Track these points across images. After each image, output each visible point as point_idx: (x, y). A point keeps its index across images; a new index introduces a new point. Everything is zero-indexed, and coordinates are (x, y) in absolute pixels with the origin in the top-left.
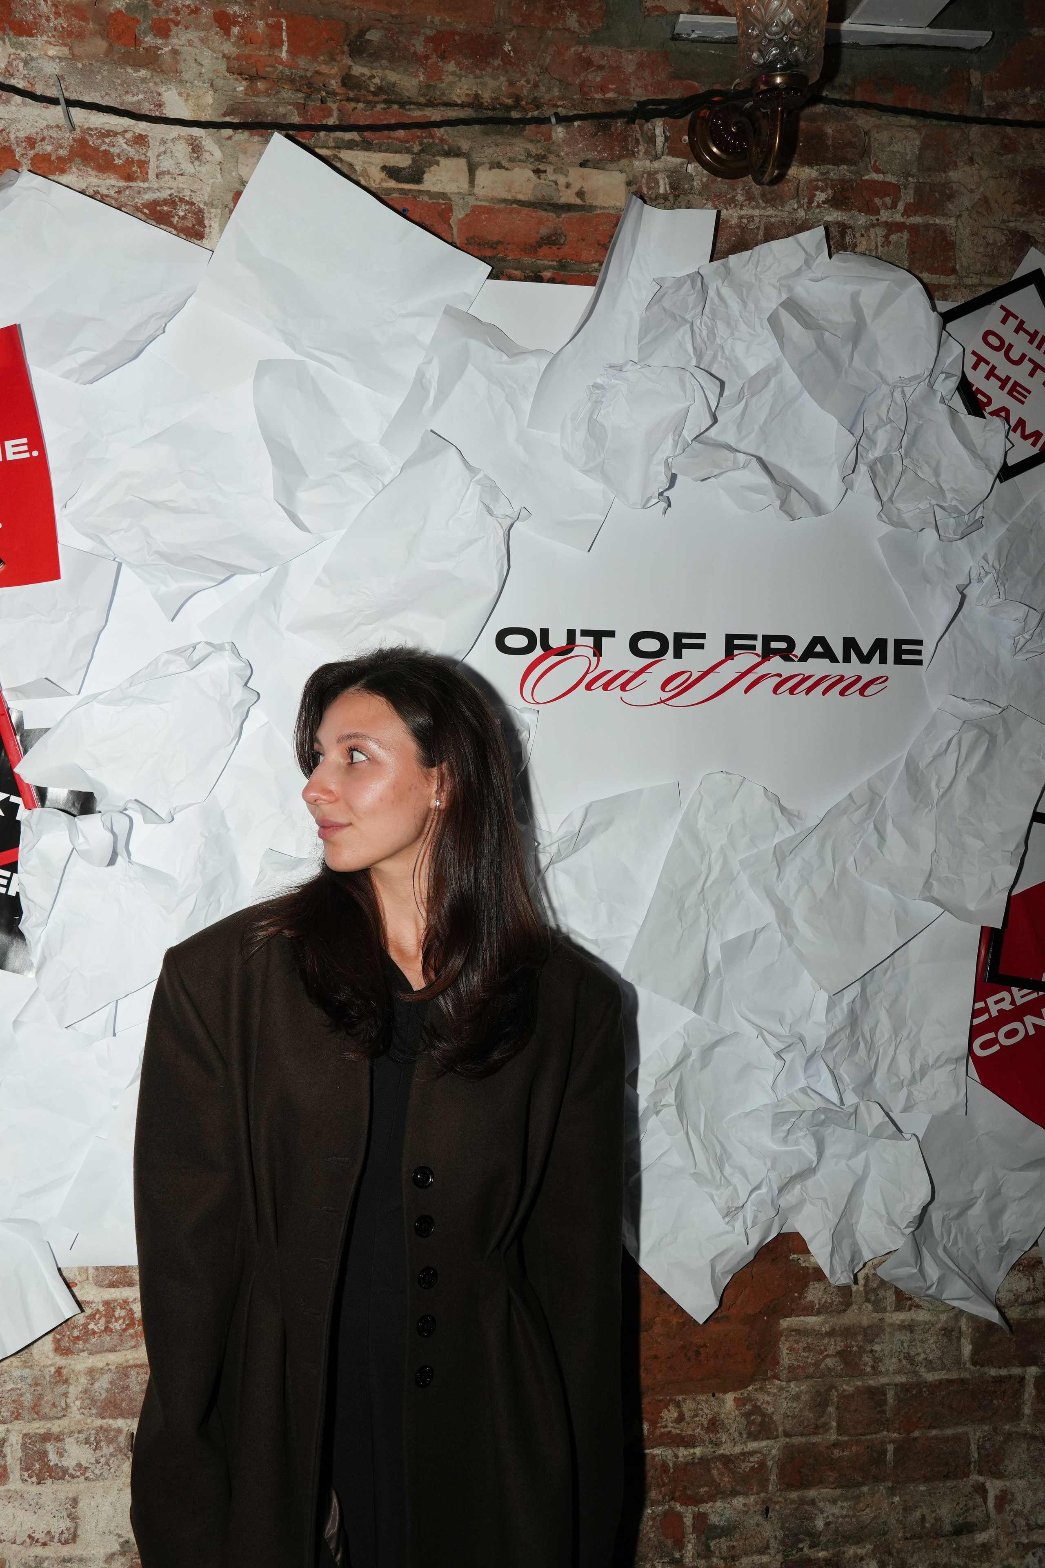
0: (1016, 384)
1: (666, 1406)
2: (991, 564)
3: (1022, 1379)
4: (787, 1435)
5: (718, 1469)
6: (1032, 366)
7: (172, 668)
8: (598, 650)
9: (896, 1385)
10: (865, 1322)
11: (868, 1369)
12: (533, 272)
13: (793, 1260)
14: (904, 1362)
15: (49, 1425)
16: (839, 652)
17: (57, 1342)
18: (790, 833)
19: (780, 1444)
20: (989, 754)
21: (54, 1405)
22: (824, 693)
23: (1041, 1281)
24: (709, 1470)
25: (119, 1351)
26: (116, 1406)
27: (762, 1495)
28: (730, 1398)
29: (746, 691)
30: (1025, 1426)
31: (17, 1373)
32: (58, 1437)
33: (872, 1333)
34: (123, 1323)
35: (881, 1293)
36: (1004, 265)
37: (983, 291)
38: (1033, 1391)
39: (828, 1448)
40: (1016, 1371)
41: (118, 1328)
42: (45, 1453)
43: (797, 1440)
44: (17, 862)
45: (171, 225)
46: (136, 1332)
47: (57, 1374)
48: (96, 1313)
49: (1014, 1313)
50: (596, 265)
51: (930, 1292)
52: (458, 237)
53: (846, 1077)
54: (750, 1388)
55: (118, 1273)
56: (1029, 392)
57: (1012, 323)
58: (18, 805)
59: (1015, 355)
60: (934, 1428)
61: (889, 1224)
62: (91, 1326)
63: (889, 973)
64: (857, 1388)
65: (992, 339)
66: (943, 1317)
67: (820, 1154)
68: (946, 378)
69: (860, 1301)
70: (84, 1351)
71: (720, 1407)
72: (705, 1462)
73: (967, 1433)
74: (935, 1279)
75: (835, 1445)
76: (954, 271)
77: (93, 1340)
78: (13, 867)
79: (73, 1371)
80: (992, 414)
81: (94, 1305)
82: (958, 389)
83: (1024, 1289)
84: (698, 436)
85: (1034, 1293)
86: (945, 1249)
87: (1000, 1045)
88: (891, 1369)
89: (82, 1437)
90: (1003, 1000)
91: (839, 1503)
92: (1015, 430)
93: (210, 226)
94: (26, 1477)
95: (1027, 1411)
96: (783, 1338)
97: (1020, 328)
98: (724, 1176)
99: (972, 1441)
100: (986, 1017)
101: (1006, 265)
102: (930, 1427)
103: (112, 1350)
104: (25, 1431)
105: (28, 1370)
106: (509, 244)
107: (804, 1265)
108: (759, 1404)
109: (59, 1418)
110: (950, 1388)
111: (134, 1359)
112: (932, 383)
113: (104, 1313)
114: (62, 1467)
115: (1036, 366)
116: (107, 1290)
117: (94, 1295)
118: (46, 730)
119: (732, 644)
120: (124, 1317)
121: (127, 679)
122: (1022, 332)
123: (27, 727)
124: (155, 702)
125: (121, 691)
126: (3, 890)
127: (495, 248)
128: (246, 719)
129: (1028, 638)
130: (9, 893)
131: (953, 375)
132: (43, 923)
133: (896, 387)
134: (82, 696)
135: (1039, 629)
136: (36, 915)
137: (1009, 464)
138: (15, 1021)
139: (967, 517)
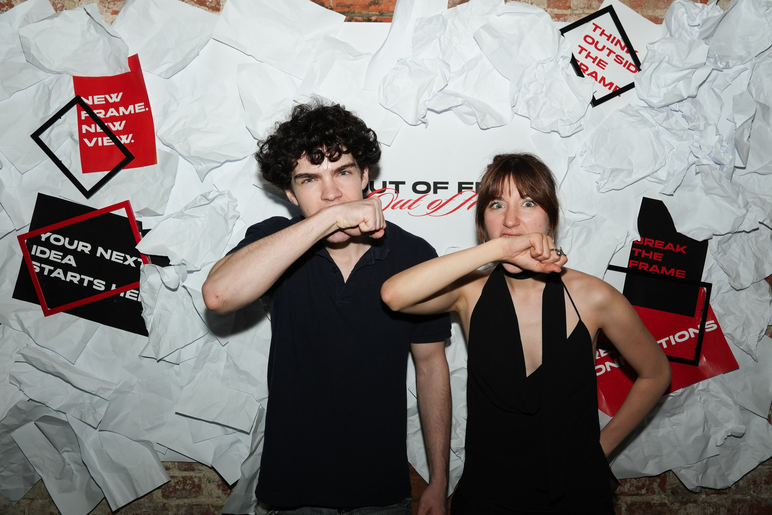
0: (600, 60)
2: (588, 147)
6: (608, 51)
7: (203, 202)
8: (397, 190)
12: (367, 17)
17: (163, 492)
20: (588, 238)
25: (189, 498)
29: (468, 208)
31: (147, 505)
34: (191, 486)
36: (595, 4)
37: (584, 16)
41: (188, 488)
44: (140, 287)
45: (206, 6)
46: (196, 491)
47: (163, 506)
48: (179, 482)
52: (333, 3)
55: (187, 465)
56: (607, 64)
57: (599, 31)
58: (141, 263)
59: (600, 46)
62: (177, 487)
65: (588, 39)
68: (564, 59)
70: (174, 497)
76: (569, 7)
77: (178, 493)
78: (138, 289)
79: (170, 505)
80: (588, 75)
81: (178, 478)
82: (571, 62)
84: (440, 90)
92: (600, 82)
93: (223, 5)
97: (602, 33)
98: (456, 434)
101: (596, 3)
103: (186, 498)
105: (151, 503)
106: (356, 5)
111: (196, 502)
112: (558, 61)
113: (182, 481)
115: (611, 51)
116: (183, 472)
117: (178, 474)
118: (150, 230)
119: (461, 187)
120: (191, 484)
121: (184, 207)
122: (603, 35)
123: (143, 228)
124: (198, 217)
125: (182, 213)
126: (136, 299)
127: (349, 8)
128: (235, 224)
129: (606, 182)
130: (138, 301)
131: (567, 57)
132: (151, 314)
133: (538, 64)
134: (165, 215)
135: (611, 178)
136: (148, 310)
137: (596, 99)
138: (139, 356)
139: (576, 125)
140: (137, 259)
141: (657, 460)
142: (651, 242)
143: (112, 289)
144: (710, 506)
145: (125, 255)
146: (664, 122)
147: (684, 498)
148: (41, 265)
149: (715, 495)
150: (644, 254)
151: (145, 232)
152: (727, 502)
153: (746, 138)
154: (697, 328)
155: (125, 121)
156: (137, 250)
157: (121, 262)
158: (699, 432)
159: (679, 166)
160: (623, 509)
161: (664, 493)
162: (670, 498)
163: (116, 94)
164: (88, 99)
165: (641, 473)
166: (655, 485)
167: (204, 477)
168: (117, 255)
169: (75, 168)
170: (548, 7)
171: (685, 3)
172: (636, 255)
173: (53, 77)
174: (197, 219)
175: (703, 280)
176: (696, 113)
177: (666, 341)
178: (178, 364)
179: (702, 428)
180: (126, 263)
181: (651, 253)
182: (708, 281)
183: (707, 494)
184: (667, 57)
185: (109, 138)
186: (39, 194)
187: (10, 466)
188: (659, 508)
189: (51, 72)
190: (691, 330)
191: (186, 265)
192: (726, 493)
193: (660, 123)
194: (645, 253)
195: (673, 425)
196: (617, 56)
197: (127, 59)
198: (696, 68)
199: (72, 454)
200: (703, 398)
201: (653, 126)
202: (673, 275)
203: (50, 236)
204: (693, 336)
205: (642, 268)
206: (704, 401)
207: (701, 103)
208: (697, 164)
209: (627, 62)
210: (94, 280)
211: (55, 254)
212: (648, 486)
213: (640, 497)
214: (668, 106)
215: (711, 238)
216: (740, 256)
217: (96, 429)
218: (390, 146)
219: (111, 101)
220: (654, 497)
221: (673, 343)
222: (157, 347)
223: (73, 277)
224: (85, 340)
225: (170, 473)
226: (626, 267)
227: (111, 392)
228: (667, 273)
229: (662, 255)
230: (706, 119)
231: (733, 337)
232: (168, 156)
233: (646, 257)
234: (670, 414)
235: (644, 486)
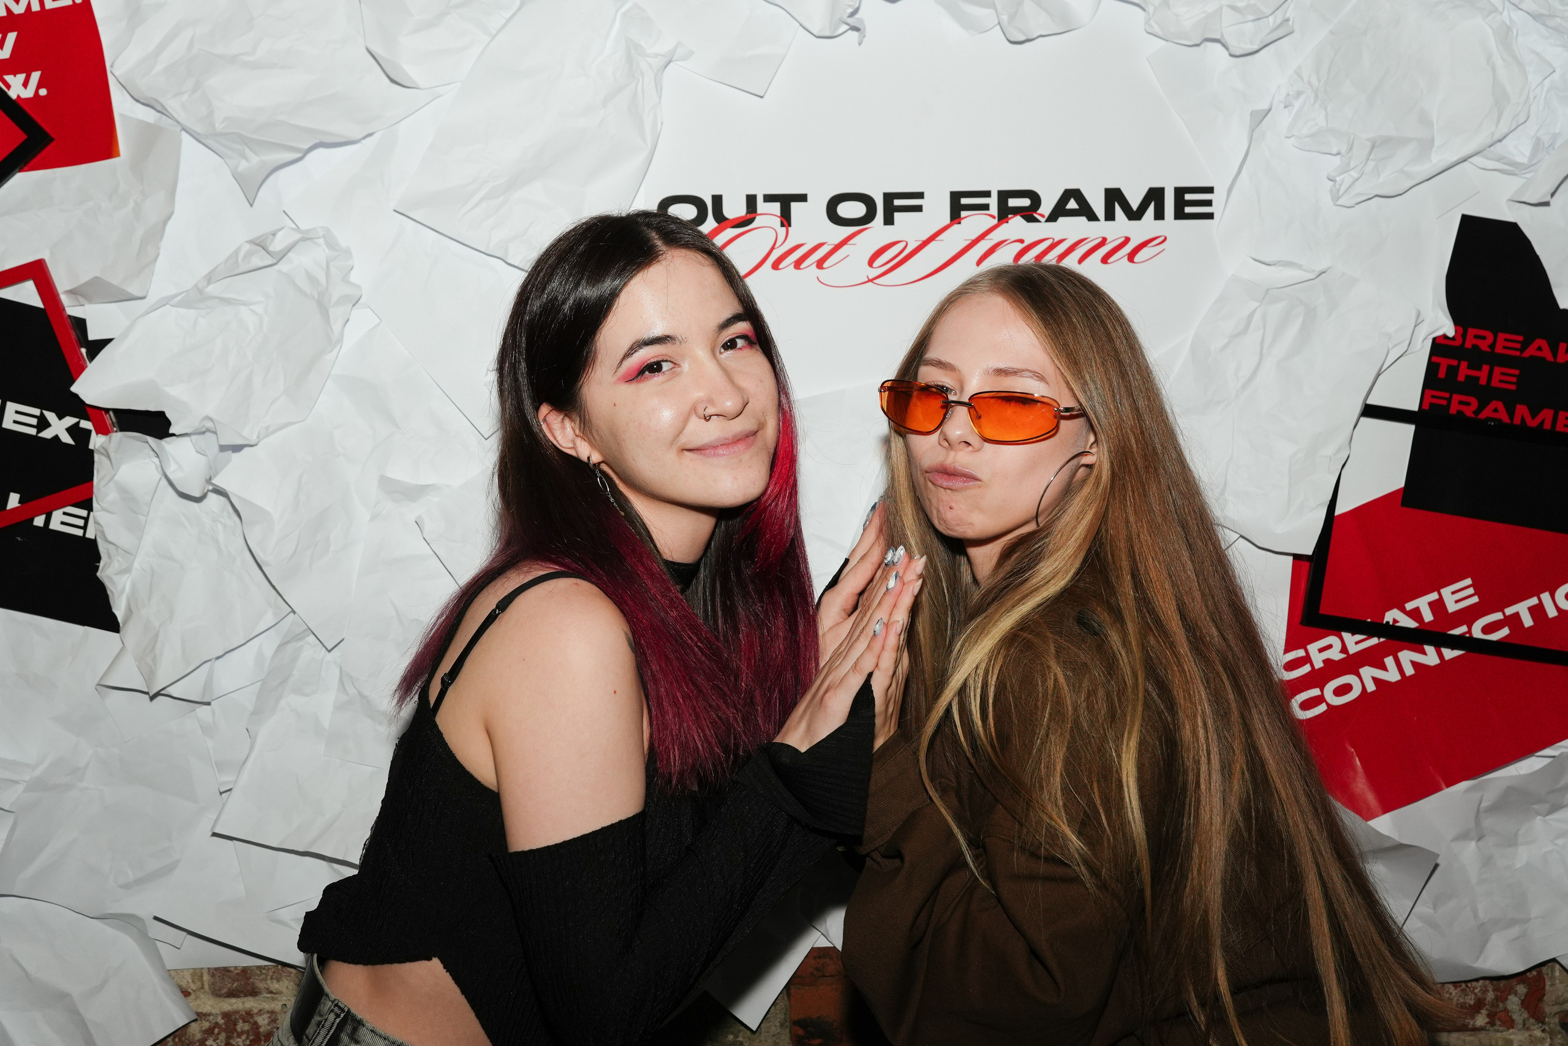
2: (1306, 80)
7: (256, 262)
8: (786, 218)
16: (1099, 208)
20: (1306, 331)
22: (1081, 260)
34: (247, 1038)
44: (92, 498)
48: (215, 1027)
55: (238, 980)
58: (90, 431)
81: (211, 1018)
87: (1328, 704)
90: (1330, 647)
100: (1307, 668)
113: (224, 1026)
116: (227, 1000)
117: (211, 1006)
118: (108, 341)
119: (958, 205)
120: (247, 1032)
121: (205, 276)
123: (92, 336)
124: (244, 304)
125: (200, 292)
126: (80, 532)
128: (348, 320)
129: (1355, 175)
130: (87, 536)
132: (127, 570)
134: (152, 298)
135: (1371, 164)
136: (118, 561)
138: (98, 685)
139: (1271, 19)
140: (78, 423)
141: (1514, 931)
142: (1484, 338)
143: (9, 507)
145: (42, 413)
150: (1464, 371)
151: (97, 347)
155: (16, 34)
156: (76, 396)
157: (33, 431)
161: (1540, 1024)
165: (1470, 967)
166: (1513, 1003)
167: (285, 1010)
168: (17, 412)
172: (1442, 374)
174: (243, 308)
177: (1531, 609)
178: (209, 704)
180: (47, 434)
181: (1486, 368)
191: (215, 433)
194: (1469, 367)
195: (1558, 837)
202: (1547, 426)
205: (1458, 412)
212: (1492, 1006)
213: (1471, 1035)
218: (762, 97)
220: (1512, 1037)
221: (1552, 613)
222: (148, 663)
225: (190, 1003)
226: (1415, 407)
227: (20, 789)
228: (1532, 423)
229: (1517, 372)
232: (149, 135)
233: (1472, 381)
234: (1546, 806)
235: (1479, 1005)
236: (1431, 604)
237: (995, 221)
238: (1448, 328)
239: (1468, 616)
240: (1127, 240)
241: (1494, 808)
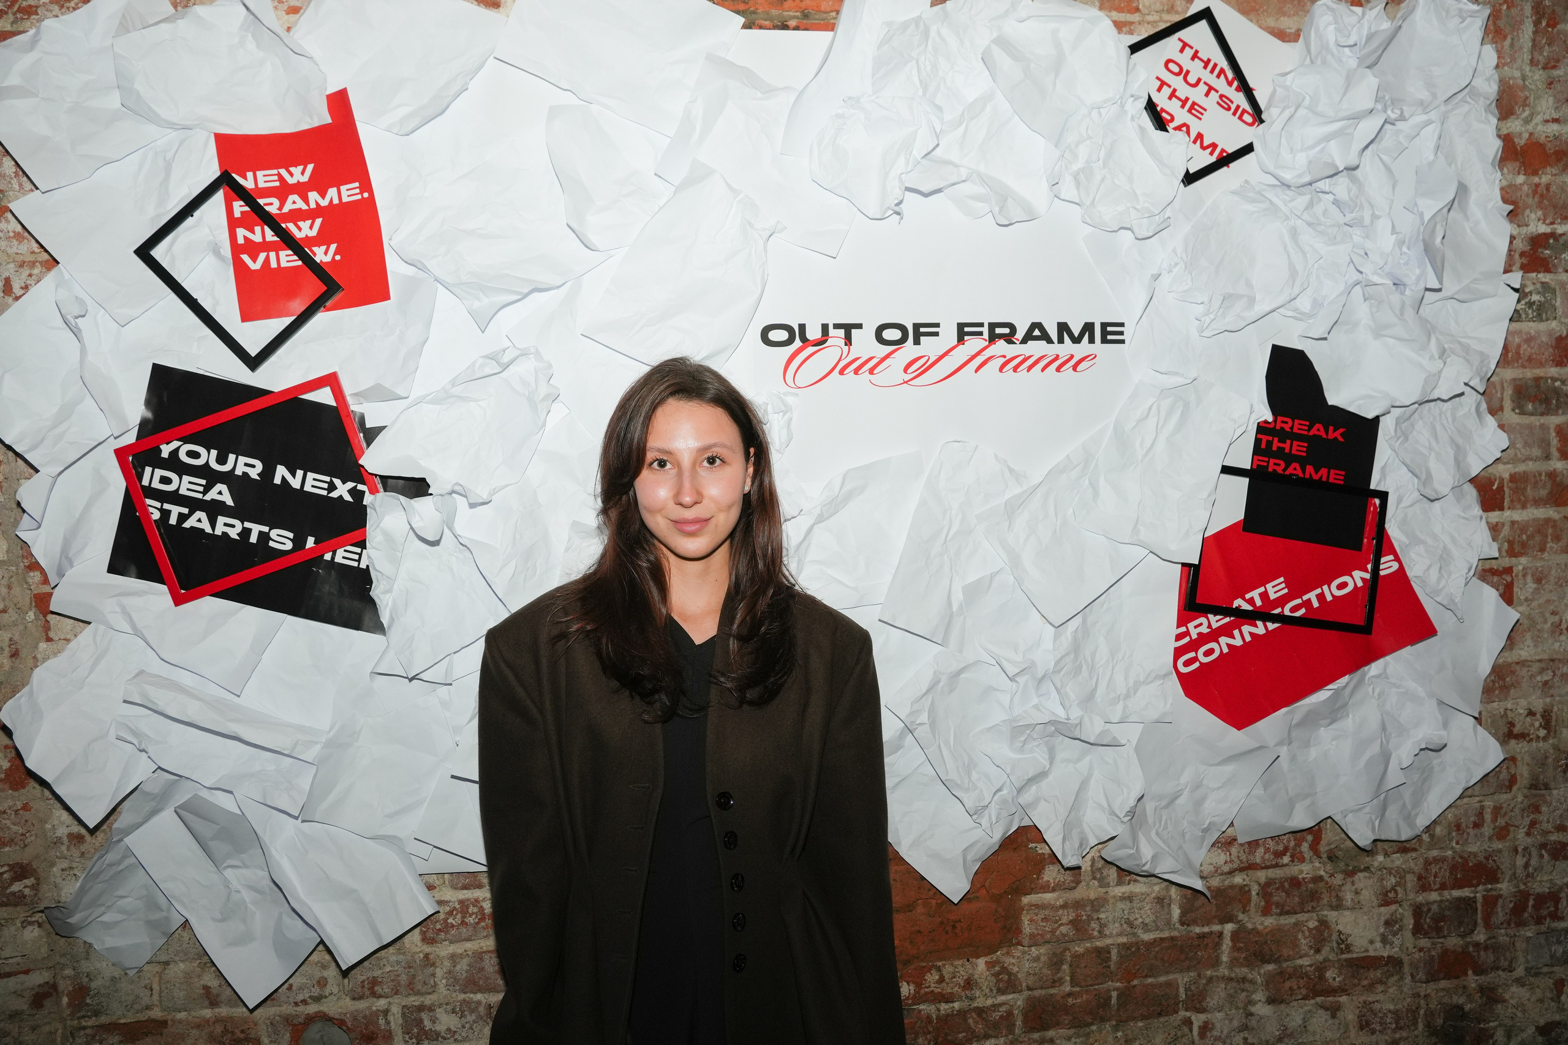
0: (1194, 103)
1: (929, 970)
2: (1179, 256)
3: (1220, 935)
4: (1029, 989)
5: (974, 1019)
6: (1206, 88)
7: (488, 371)
8: (848, 340)
9: (1118, 945)
10: (1092, 896)
11: (1096, 933)
12: (780, 22)
13: (1031, 848)
14: (1125, 926)
15: (422, 999)
16: (1054, 335)
17: (423, 933)
18: (1018, 490)
19: (1023, 996)
20: (1183, 418)
21: (425, 983)
22: (1043, 370)
23: (1236, 854)
24: (965, 1020)
25: (474, 940)
26: (475, 983)
27: (1010, 1037)
28: (981, 963)
29: (976, 371)
30: (1223, 971)
31: (393, 958)
32: (430, 1007)
33: (1097, 904)
34: (477, 918)
35: (1105, 872)
36: (1179, 4)
37: (1162, 26)
38: (1230, 944)
39: (1063, 997)
40: (1216, 928)
41: (472, 922)
42: (421, 1021)
43: (1037, 993)
44: (365, 540)
46: (487, 925)
47: (425, 959)
48: (454, 910)
49: (1215, 882)
50: (834, 14)
51: (1145, 868)
53: (1072, 695)
54: (999, 953)
55: (469, 878)
56: (1205, 110)
57: (1189, 52)
58: (365, 492)
59: (1192, 79)
60: (1150, 977)
61: (1110, 814)
62: (450, 921)
63: (1105, 606)
64: (1087, 950)
65: (1171, 66)
66: (1157, 888)
67: (1052, 760)
68: (1135, 100)
69: (1088, 879)
70: (446, 940)
71: (974, 969)
72: (962, 1013)
73: (1176, 979)
74: (1149, 857)
75: (1069, 995)
76: (1137, 10)
77: (453, 932)
78: (362, 545)
79: (438, 956)
80: (1175, 129)
81: (452, 904)
82: (1145, 108)
83: (1223, 863)
84: (926, 155)
85: (1230, 865)
86: (1157, 833)
87: (1200, 663)
88: (1114, 932)
89: (449, 1008)
90: (1201, 624)
91: (1073, 1040)
92: (1195, 142)
94: (407, 1039)
95: (1225, 958)
96: (1025, 912)
97: (1195, 56)
99: (1181, 986)
100: (1187, 639)
102: (1146, 976)
103: (468, 939)
104: (403, 1004)
105: (402, 956)
107: (1040, 852)
108: (1006, 965)
109: (430, 994)
110: (1163, 945)
111: (485, 947)
112: (1123, 105)
113: (459, 910)
114: (435, 1031)
115: (1211, 88)
116: (461, 891)
117: (451, 896)
118: (385, 427)
119: (963, 332)
120: (476, 914)
121: (450, 382)
122: (1196, 59)
123: (368, 426)
124: (475, 400)
125: (445, 392)
126: (355, 564)
127: (747, 3)
128: (550, 411)
129: (1213, 317)
130: (361, 566)
131: (1141, 97)
132: (390, 591)
133: (1093, 108)
134: (412, 398)
135: (1222, 311)
136: (384, 584)
137: (1191, 172)
138: (372, 673)
139: (1157, 217)
140: (357, 486)
141: (1308, 801)
142: (1287, 423)
143: (307, 547)
144: (1390, 873)
145: (331, 480)
146: (1306, 212)
147: (1348, 865)
148: (162, 506)
149: (1398, 855)
150: (1276, 444)
151: (371, 435)
152: (1416, 865)
153: (1438, 240)
154: (1366, 571)
155: (321, 219)
156: (363, 467)
157: (325, 493)
158: (1375, 748)
159: (1332, 289)
160: (1254, 893)
161: (1319, 859)
162: (1329, 867)
163: (301, 168)
164: (246, 179)
165: (1284, 826)
166: (1305, 847)
168: (314, 479)
169: (227, 312)
170: (1101, 8)
171: (1335, 6)
172: (1263, 446)
173: (173, 135)
174: (473, 404)
175: (1372, 487)
176: (1357, 197)
177: (1317, 596)
178: (451, 684)
179: (1380, 740)
180: (335, 495)
181: (1288, 442)
182: (1381, 488)
183: (1386, 855)
184: (1308, 98)
185: (292, 253)
186: (154, 365)
187: (118, 903)
188: (1311, 886)
189: (171, 126)
190: (1358, 574)
192: (1415, 850)
193: (1299, 214)
194: (1278, 442)
195: (1332, 740)
196: (1221, 96)
197: (325, 98)
198: (1357, 117)
199: (244, 871)
200: (1377, 691)
201: (1287, 218)
202: (1324, 479)
203: (177, 449)
204: (1360, 584)
205: (1274, 470)
206: (1379, 695)
207: (1361, 179)
208: (1364, 284)
209: (1238, 107)
210: (270, 530)
211: (190, 483)
212: (1293, 850)
213: (1279, 870)
214: (1310, 184)
215: (1389, 413)
216: (1430, 443)
217: (296, 818)
218: (835, 258)
219: (291, 181)
220: (1303, 868)
221: (1329, 598)
222: (406, 656)
223: (229, 527)
224: (260, 646)
225: (436, 895)
226: (1248, 466)
227: (318, 747)
228: (1316, 477)
229: (1306, 445)
230: (1372, 207)
231: (1424, 581)
232: (412, 284)
233: (1281, 450)
234: (1328, 721)
235: (1286, 849)
236: (1261, 595)
237: (987, 343)
238: (1269, 417)
239: (1282, 601)
240: (1072, 357)
241: (1299, 725)
